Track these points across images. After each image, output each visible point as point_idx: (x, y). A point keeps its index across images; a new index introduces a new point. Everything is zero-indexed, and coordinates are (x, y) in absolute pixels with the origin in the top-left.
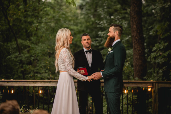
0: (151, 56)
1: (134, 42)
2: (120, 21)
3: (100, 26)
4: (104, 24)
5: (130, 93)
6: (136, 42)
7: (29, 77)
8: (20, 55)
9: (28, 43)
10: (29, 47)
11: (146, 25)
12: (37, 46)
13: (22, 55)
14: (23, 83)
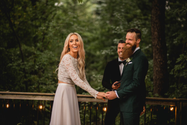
0: (175, 68)
1: (155, 52)
2: (139, 27)
3: (116, 32)
4: (121, 30)
5: (149, 111)
6: (157, 52)
7: (33, 88)
8: (22, 63)
9: (32, 49)
10: (34, 54)
11: (169, 34)
12: (42, 54)
13: (25, 63)
14: (21, 97)
